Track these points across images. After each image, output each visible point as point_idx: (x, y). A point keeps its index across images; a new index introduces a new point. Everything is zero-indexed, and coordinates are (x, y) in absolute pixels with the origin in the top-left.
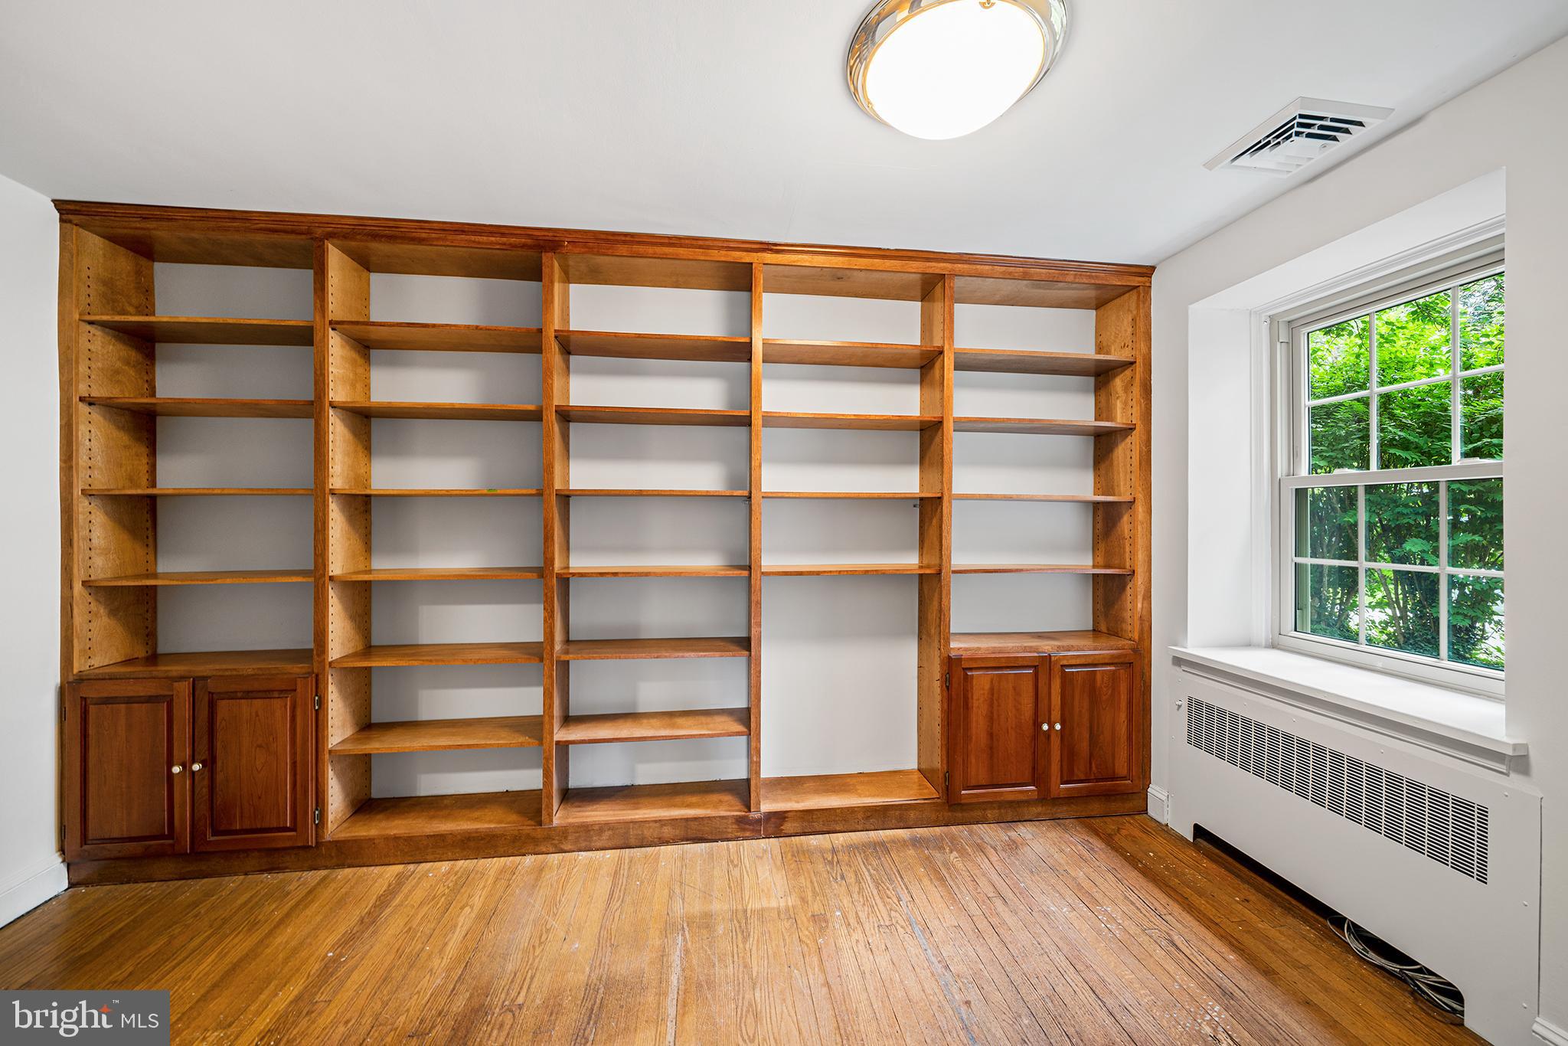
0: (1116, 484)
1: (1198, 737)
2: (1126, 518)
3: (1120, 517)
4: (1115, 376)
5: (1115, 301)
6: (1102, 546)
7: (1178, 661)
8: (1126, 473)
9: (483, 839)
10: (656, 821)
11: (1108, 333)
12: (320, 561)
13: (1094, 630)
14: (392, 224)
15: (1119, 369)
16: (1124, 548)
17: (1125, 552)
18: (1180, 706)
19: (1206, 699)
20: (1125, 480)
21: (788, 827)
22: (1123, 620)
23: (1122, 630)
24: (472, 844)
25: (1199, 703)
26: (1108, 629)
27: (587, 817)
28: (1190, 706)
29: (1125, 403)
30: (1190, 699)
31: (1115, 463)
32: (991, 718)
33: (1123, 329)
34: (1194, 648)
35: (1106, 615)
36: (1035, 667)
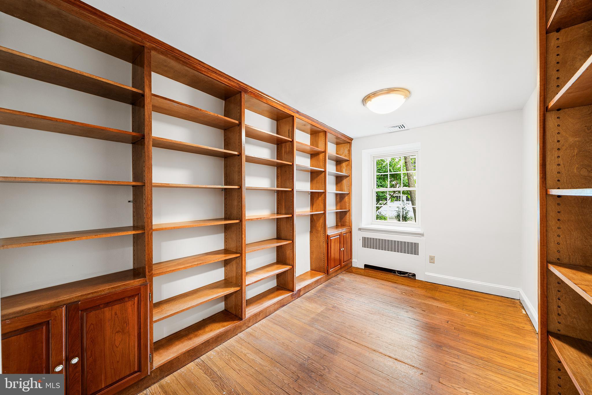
0: (343, 189)
1: (365, 245)
2: (347, 197)
3: (345, 197)
4: (343, 163)
5: (342, 144)
6: (339, 205)
7: (360, 229)
8: (347, 186)
9: (223, 335)
10: (273, 304)
11: (340, 152)
12: (150, 221)
13: (336, 226)
14: (187, 57)
15: (344, 161)
16: (346, 204)
17: (346, 205)
18: (360, 239)
19: (366, 236)
20: (346, 188)
21: (302, 293)
22: (346, 222)
23: (345, 224)
24: (219, 339)
25: (365, 238)
26: (341, 225)
27: (252, 312)
28: (363, 239)
29: (346, 170)
30: (363, 237)
31: (343, 184)
32: (334, 250)
33: (345, 151)
34: (363, 226)
35: (340, 221)
36: (340, 235)
